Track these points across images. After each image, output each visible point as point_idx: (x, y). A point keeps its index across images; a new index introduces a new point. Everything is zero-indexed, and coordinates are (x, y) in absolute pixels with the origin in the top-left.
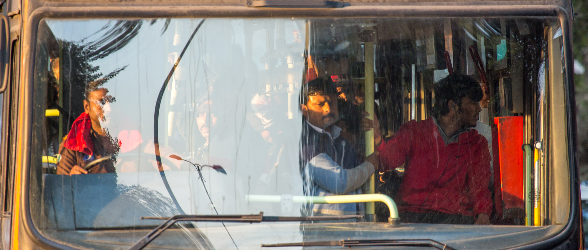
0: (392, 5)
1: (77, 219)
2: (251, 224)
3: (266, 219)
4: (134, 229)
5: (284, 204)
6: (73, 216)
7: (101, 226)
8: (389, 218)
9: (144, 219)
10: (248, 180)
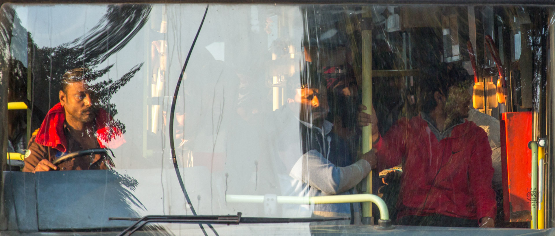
1: (40, 219)
2: (228, 226)
3: (245, 220)
4: (101, 230)
5: (268, 204)
6: (36, 216)
7: (66, 228)
8: (379, 220)
9: (112, 220)
10: (225, 177)
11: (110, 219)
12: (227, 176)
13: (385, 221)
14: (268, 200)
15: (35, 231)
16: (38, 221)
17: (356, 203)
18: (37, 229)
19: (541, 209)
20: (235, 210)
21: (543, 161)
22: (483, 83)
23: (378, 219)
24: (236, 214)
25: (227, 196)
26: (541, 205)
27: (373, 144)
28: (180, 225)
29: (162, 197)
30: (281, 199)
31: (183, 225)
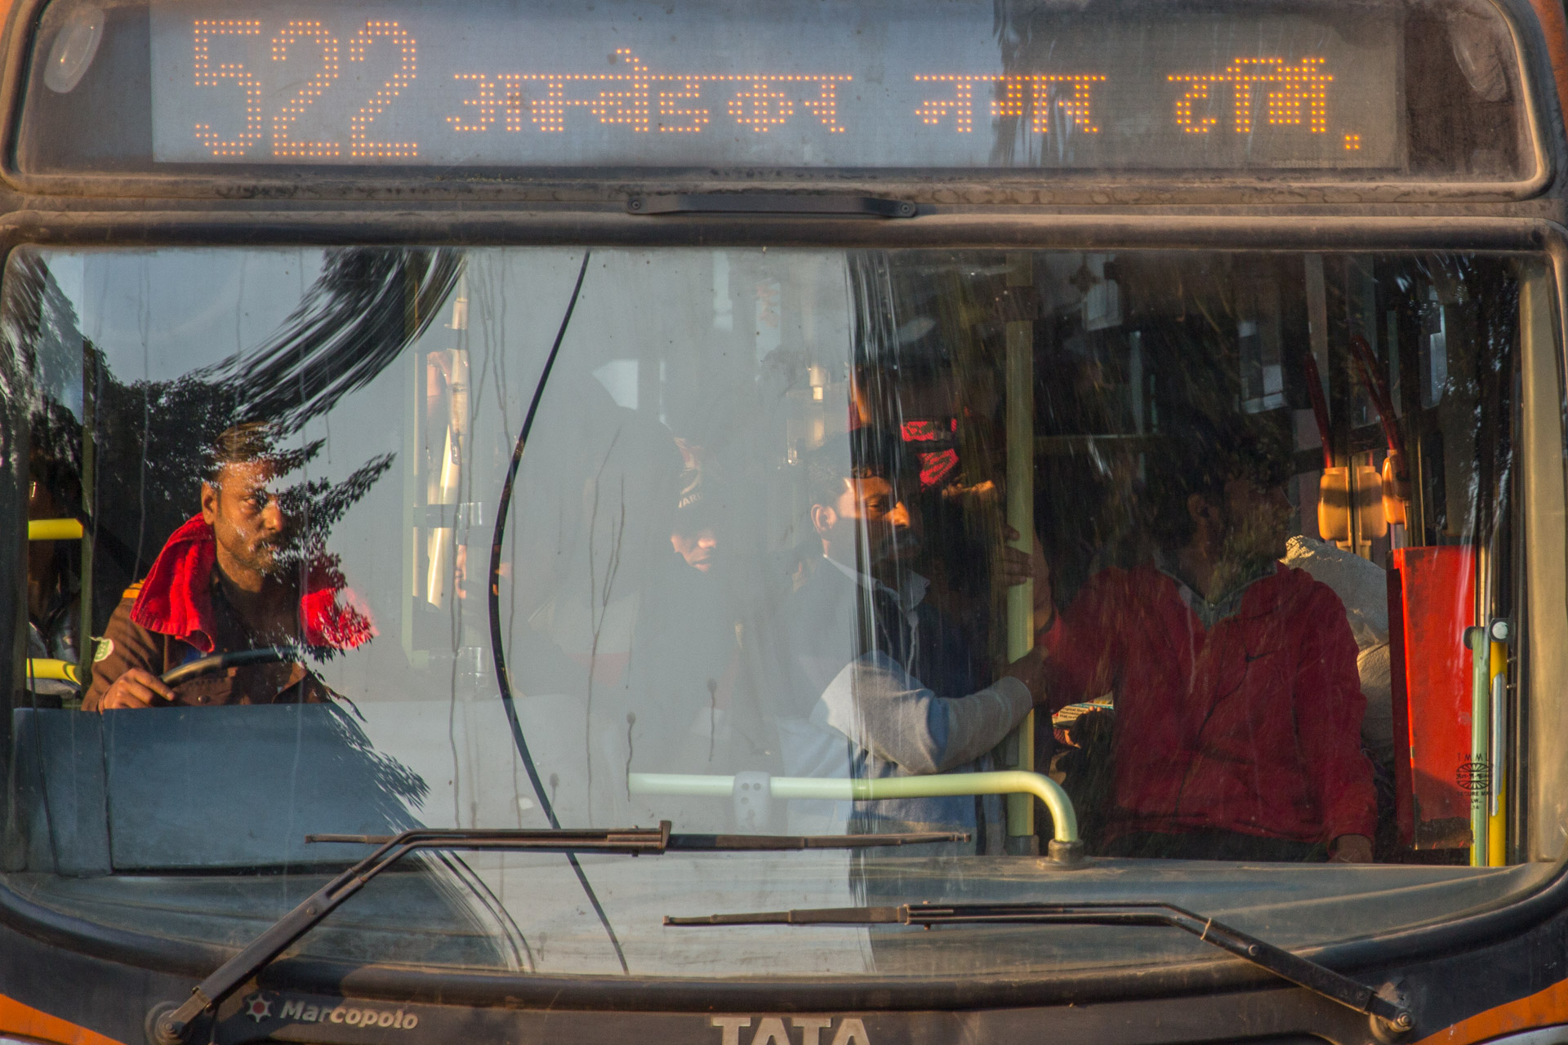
0: (1060, 213)
1: (115, 841)
2: (635, 858)
3: (680, 842)
4: (285, 870)
5: (744, 800)
6: (105, 832)
7: (190, 863)
8: (1051, 842)
9: (315, 841)
10: (627, 726)
11: (311, 840)
12: (631, 720)
13: (1068, 846)
14: (746, 787)
15: (103, 872)
16: (110, 845)
17: (991, 796)
18: (108, 868)
19: (1497, 812)
20: (653, 815)
21: (1505, 681)
22: (1347, 470)
23: (1049, 840)
24: (657, 826)
25: (632, 776)
26: (1497, 800)
27: (1038, 635)
28: (503, 856)
29: (453, 779)
30: (783, 785)
31: (511, 856)
